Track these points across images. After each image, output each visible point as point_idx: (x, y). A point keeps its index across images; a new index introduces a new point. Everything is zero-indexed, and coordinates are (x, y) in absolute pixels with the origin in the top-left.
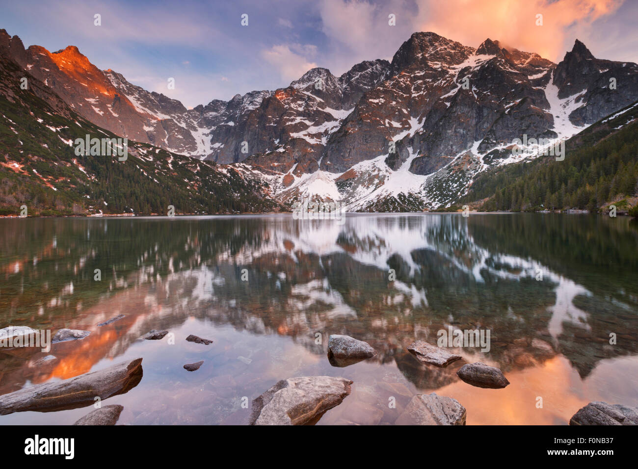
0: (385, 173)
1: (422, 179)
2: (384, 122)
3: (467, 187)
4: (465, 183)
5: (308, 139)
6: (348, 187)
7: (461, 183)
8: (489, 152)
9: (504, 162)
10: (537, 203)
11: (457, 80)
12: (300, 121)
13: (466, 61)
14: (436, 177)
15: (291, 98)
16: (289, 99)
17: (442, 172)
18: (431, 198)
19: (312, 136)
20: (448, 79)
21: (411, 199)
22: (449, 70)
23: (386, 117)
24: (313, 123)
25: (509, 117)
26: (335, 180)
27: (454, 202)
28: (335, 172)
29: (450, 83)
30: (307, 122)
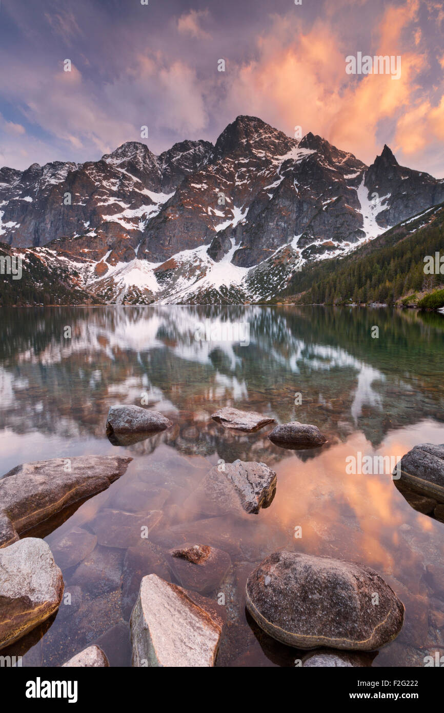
0: (207, 264)
1: (244, 271)
2: (207, 209)
3: (287, 281)
4: (284, 277)
5: (123, 223)
6: (168, 278)
7: (281, 276)
8: (307, 247)
9: (320, 258)
10: (346, 297)
11: (280, 172)
12: (114, 202)
13: (289, 153)
14: (258, 270)
15: (103, 175)
16: (100, 176)
17: (263, 264)
18: (253, 291)
19: (128, 220)
20: (271, 169)
21: (233, 292)
22: (272, 160)
23: (209, 205)
24: (129, 206)
25: (325, 213)
26: (153, 270)
27: (274, 296)
28: (154, 262)
29: (273, 174)
30: (122, 204)
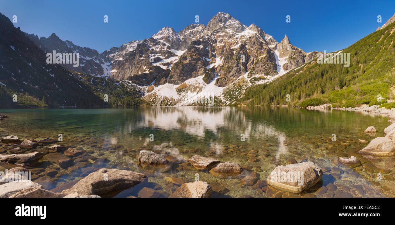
0: (202, 85)
1: (221, 89)
2: (202, 58)
3: (242, 94)
4: (241, 92)
5: (162, 66)
6: (182, 92)
7: (239, 92)
8: (252, 77)
9: (258, 83)
10: (270, 103)
11: (239, 40)
12: (157, 56)
13: (243, 32)
14: (228, 89)
15: (153, 44)
16: (151, 45)
17: (230, 86)
18: (226, 99)
19: (164, 65)
20: (235, 39)
21: (216, 99)
22: (235, 35)
23: (203, 56)
24: (164, 57)
25: (260, 62)
26: (176, 88)
27: (236, 101)
28: (176, 84)
29: (236, 41)
30: (161, 57)
